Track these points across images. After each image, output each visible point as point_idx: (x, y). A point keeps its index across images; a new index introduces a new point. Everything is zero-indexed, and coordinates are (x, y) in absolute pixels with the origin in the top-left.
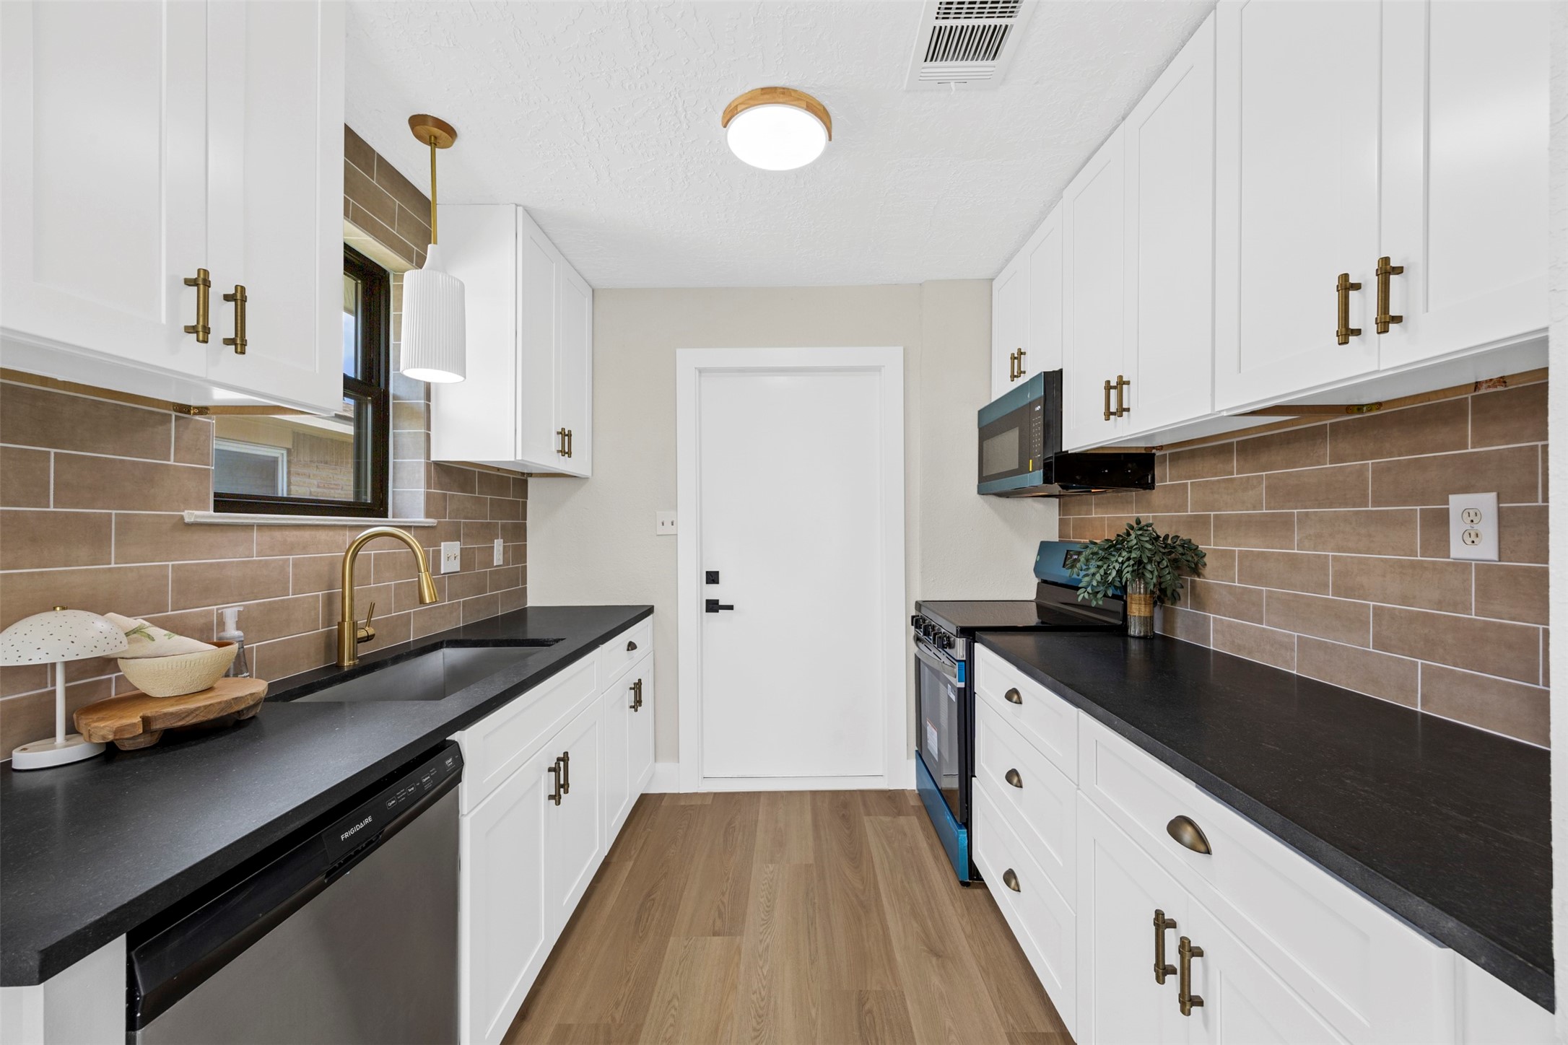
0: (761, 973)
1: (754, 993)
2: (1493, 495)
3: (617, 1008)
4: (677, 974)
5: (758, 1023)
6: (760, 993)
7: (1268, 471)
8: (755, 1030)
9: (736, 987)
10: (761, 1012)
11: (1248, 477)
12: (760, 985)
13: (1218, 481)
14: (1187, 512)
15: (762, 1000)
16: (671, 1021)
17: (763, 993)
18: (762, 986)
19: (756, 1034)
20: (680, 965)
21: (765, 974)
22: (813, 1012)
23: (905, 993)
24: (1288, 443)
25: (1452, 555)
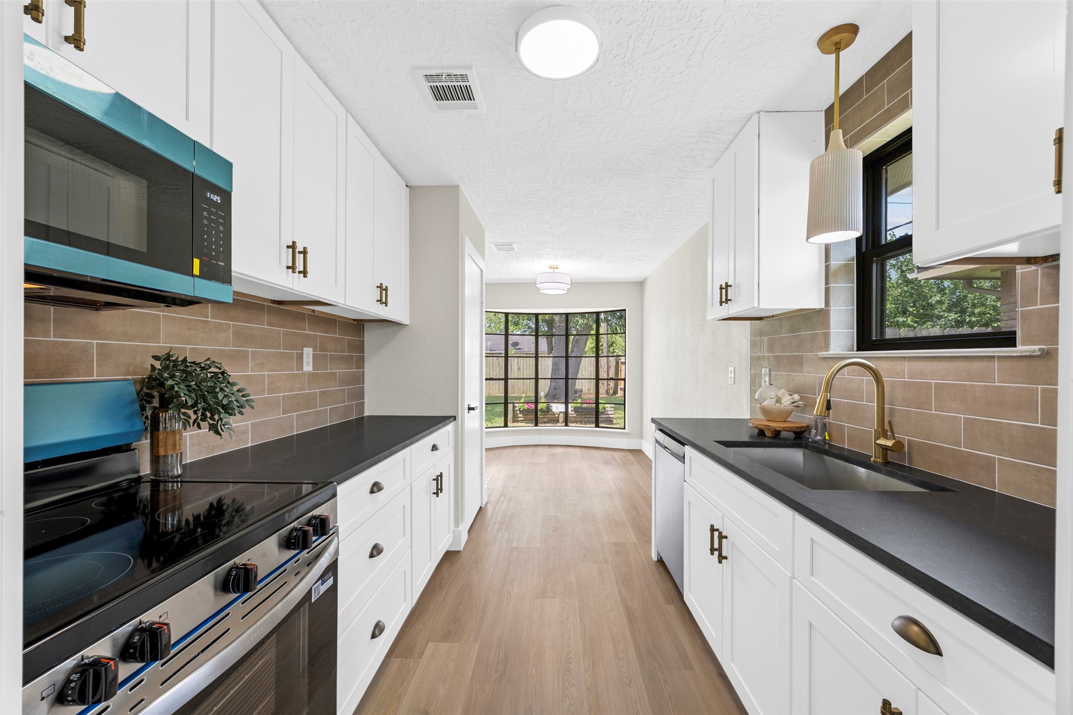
0: (571, 699)
1: (574, 685)
2: (312, 349)
3: (664, 679)
4: (635, 702)
5: (568, 666)
6: (569, 684)
7: (234, 322)
8: (570, 663)
9: (587, 689)
10: (568, 672)
11: (221, 323)
12: (570, 690)
13: (195, 320)
14: (159, 343)
15: (567, 680)
16: (624, 670)
17: (567, 684)
18: (568, 690)
19: (569, 661)
20: (637, 710)
21: (567, 699)
22: (534, 672)
23: (469, 682)
24: (247, 308)
25: (304, 370)
